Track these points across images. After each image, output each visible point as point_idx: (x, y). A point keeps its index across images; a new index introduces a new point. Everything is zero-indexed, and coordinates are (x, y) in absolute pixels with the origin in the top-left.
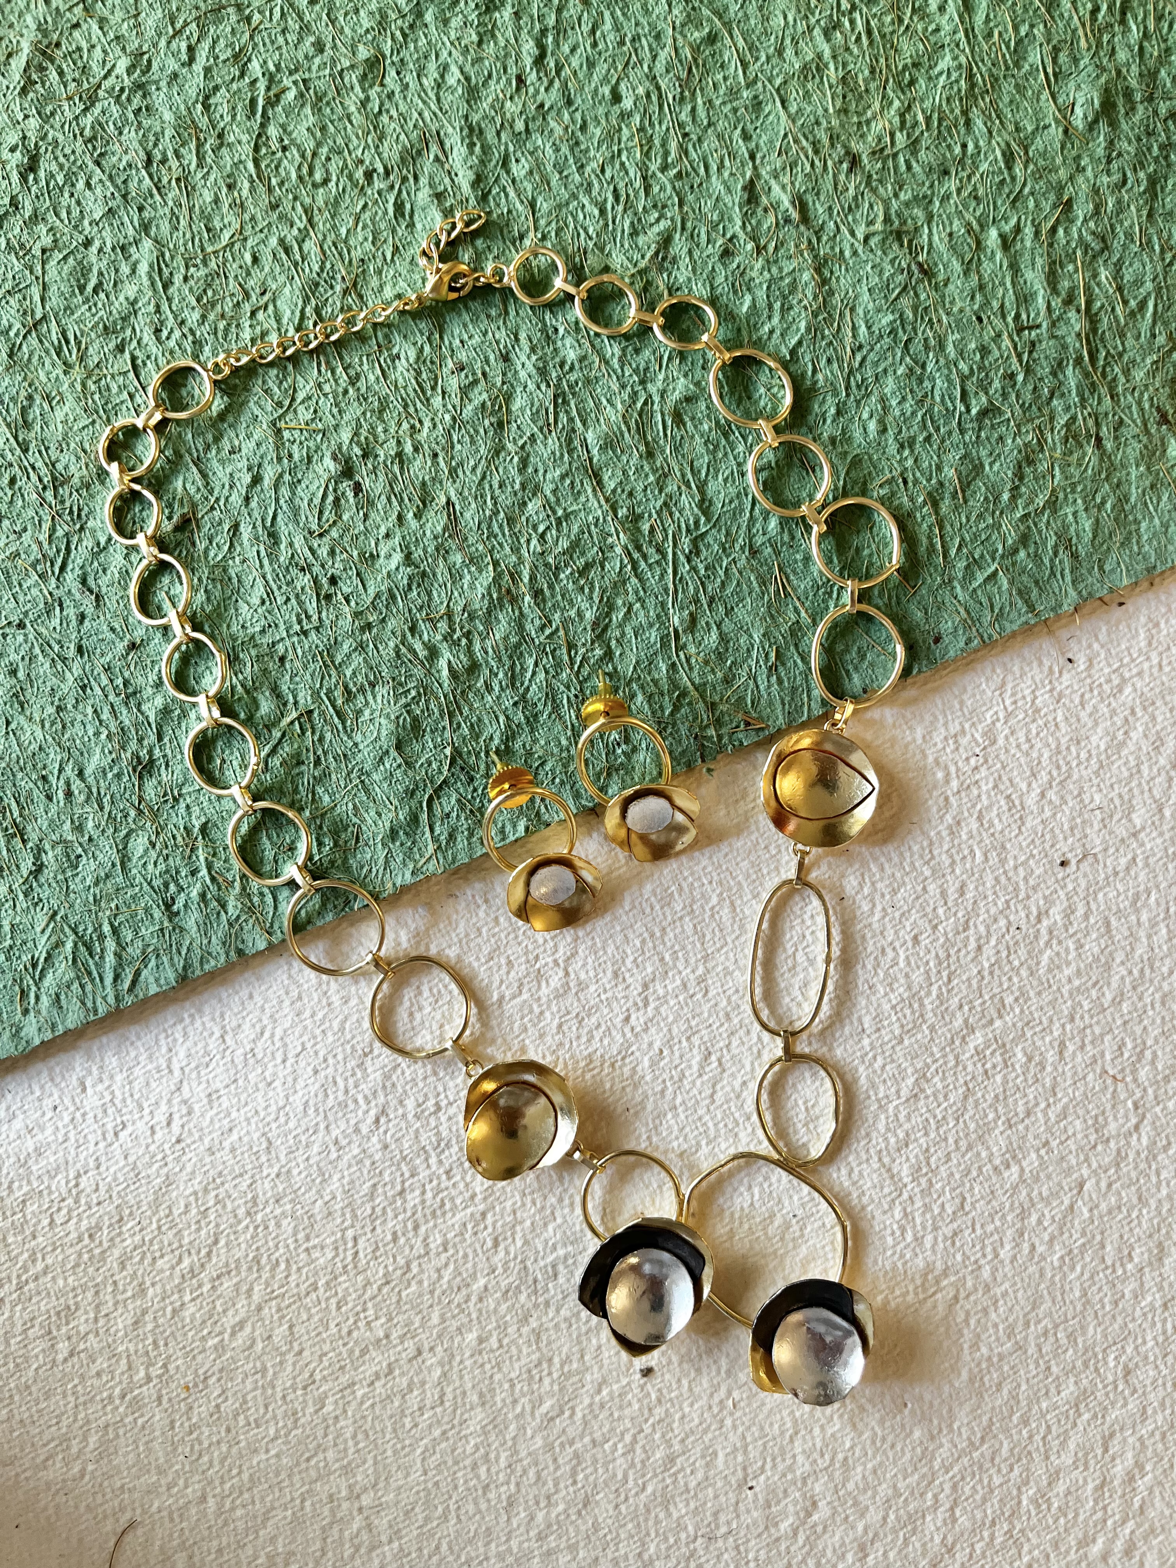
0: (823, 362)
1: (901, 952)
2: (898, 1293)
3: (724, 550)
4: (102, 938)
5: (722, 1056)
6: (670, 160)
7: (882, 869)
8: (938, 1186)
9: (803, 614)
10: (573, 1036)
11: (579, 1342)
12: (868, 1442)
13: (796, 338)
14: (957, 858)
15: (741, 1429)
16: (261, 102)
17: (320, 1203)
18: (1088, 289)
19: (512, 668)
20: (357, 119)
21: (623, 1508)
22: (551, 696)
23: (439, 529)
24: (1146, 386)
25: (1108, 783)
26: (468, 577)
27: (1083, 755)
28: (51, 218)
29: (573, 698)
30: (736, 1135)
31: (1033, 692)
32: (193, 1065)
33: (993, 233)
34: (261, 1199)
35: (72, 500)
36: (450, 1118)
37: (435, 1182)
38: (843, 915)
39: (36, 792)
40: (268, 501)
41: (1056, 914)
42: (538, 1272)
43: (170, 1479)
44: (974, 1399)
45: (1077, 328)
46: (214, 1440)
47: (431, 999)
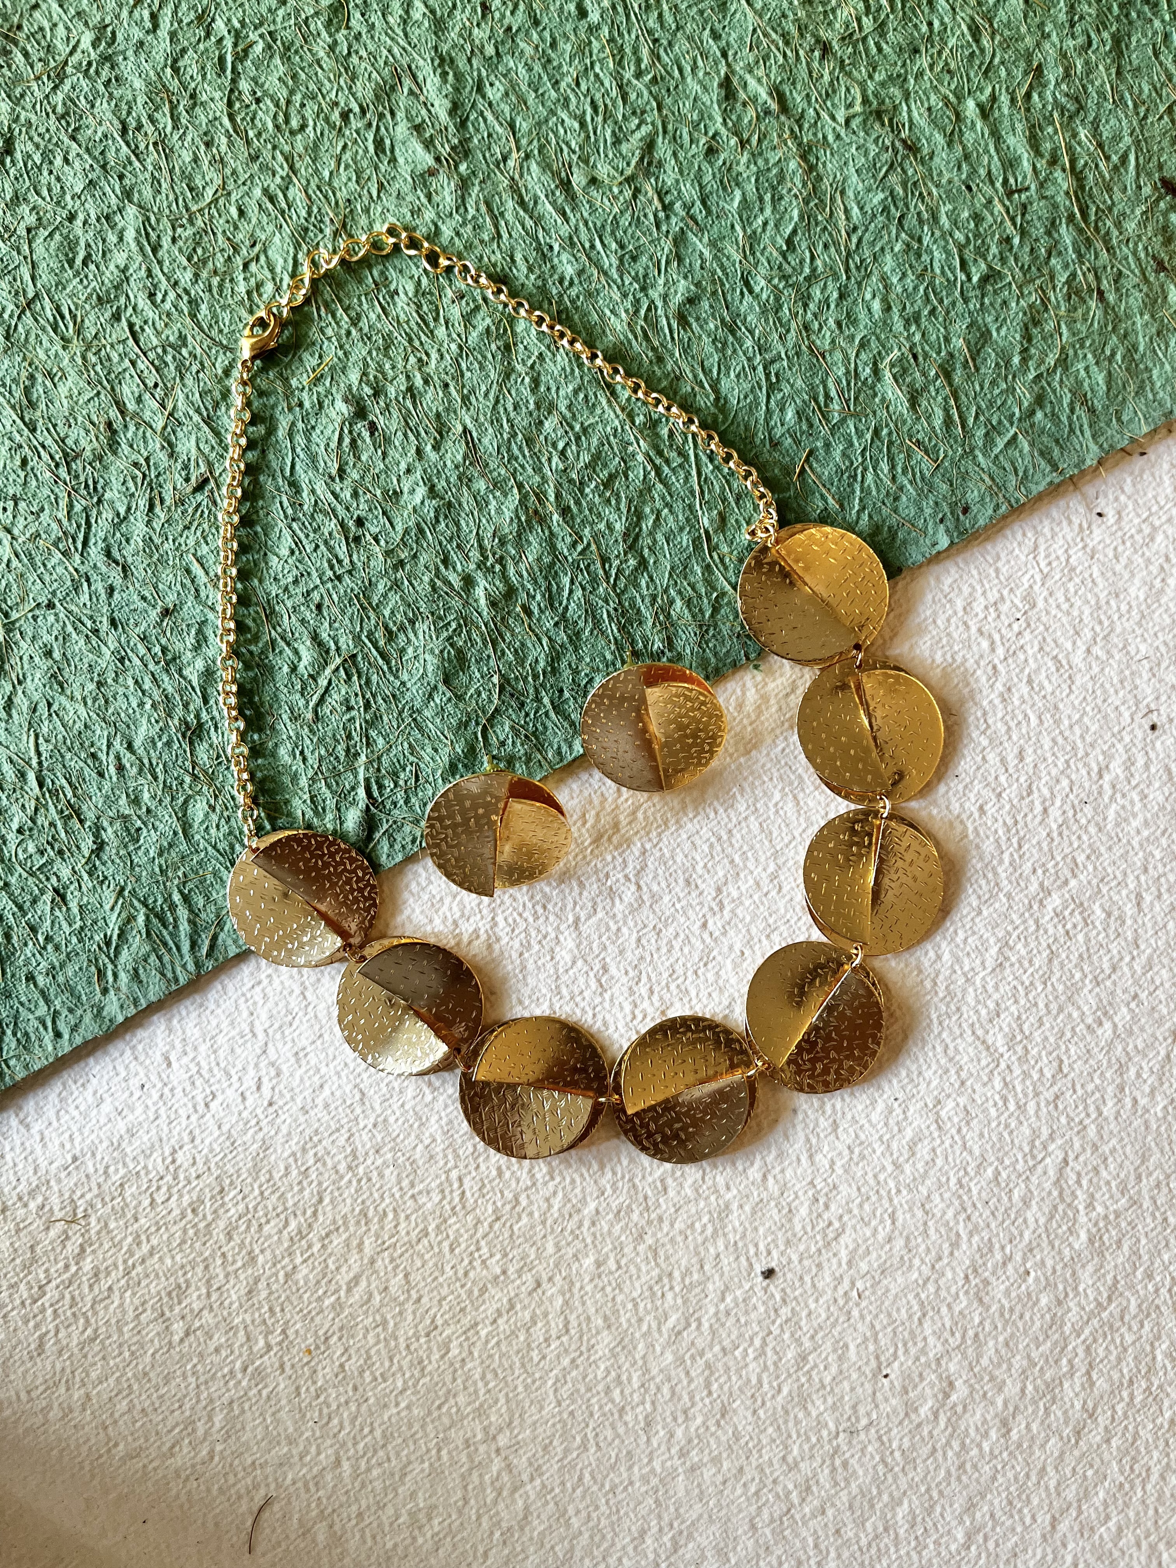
0: (820, 247)
3: (745, 446)
4: (173, 907)
6: (643, 66)
8: (1034, 1052)
9: (830, 500)
10: (653, 949)
12: (997, 1315)
13: (791, 227)
14: (1012, 724)
15: (868, 1318)
16: (229, 59)
17: (420, 1147)
18: (1070, 149)
19: (549, 588)
20: (327, 63)
21: (761, 1412)
22: (591, 612)
23: (459, 458)
24: (1139, 236)
25: (1152, 632)
26: (494, 503)
27: (1124, 608)
28: (33, 197)
29: (612, 612)
31: (1066, 551)
32: (276, 1026)
33: (971, 104)
34: (361, 1152)
35: (86, 473)
39: (87, 770)
40: (284, 451)
41: (1117, 768)
42: (647, 1188)
43: (301, 1448)
44: (1096, 1259)
45: (1065, 187)
46: (342, 1400)
47: (508, 929)
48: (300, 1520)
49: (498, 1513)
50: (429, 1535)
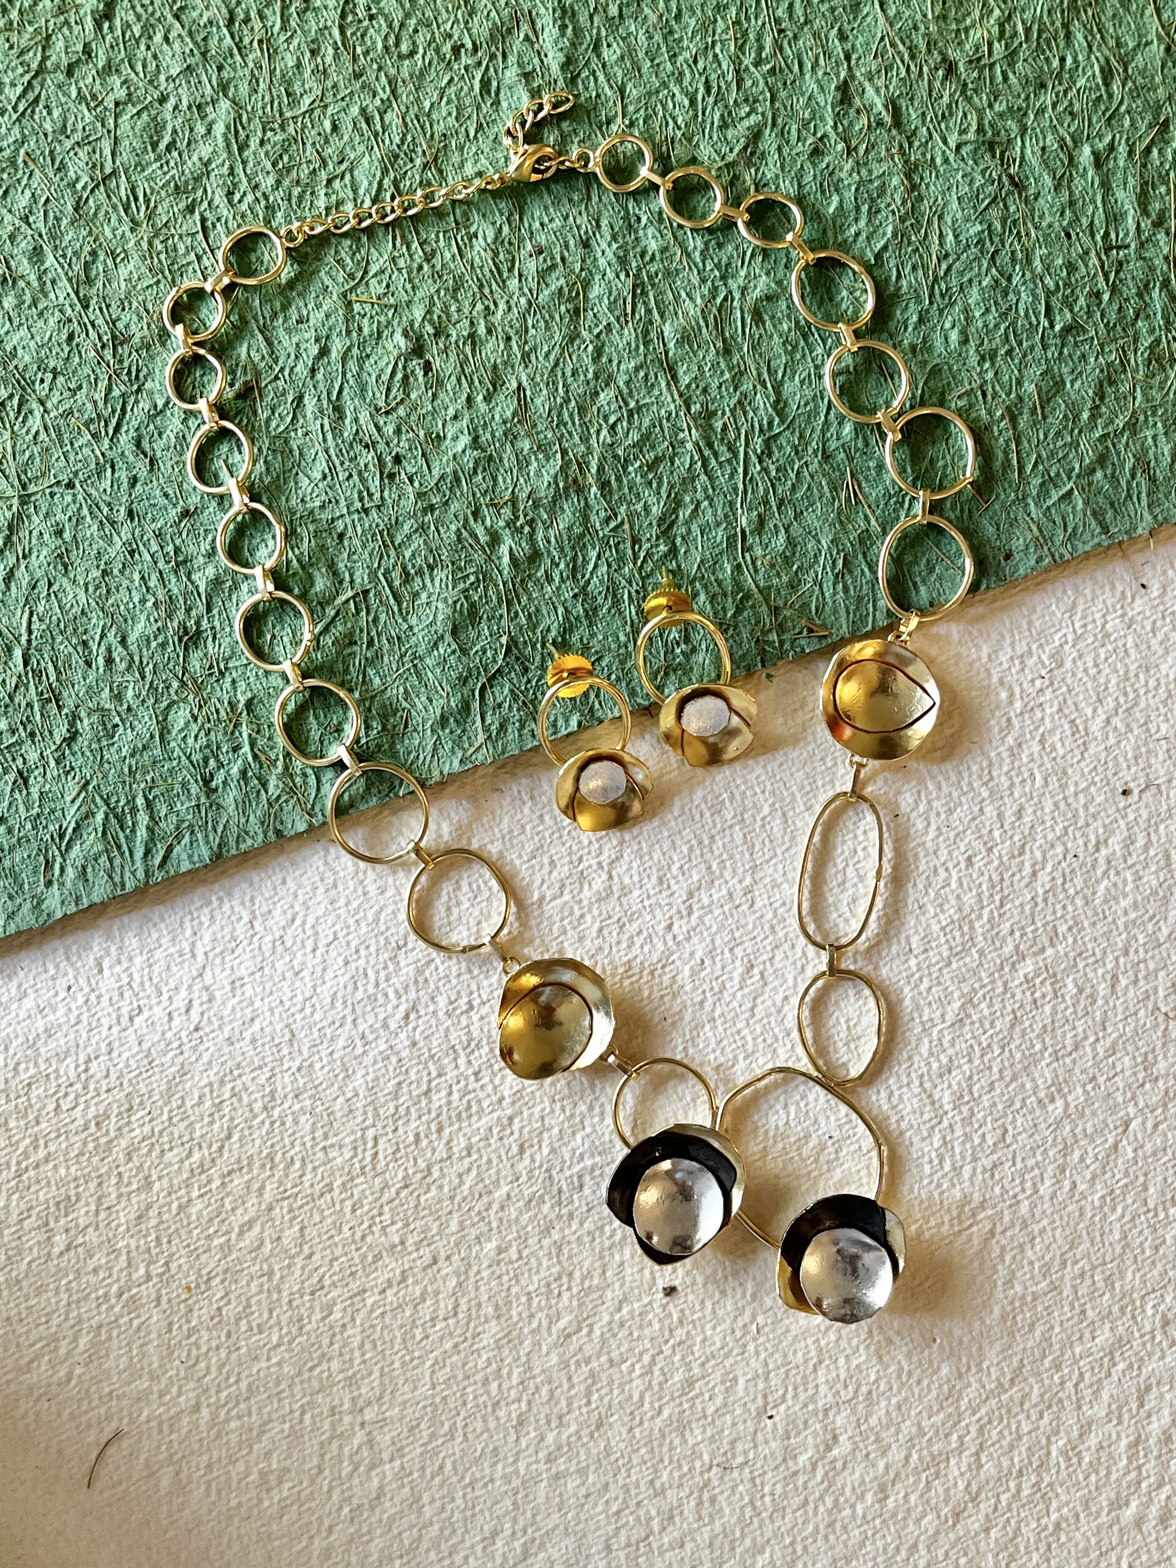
0: (908, 267)
1: (954, 873)
2: (932, 1223)
3: (797, 453)
4: (134, 810)
5: (765, 969)
6: (764, 55)
7: (940, 788)
8: (980, 1116)
9: (873, 522)
10: (614, 941)
11: (601, 1258)
12: (894, 1376)
13: (882, 243)
14: (1017, 781)
15: (763, 1356)
17: (341, 1099)
19: (574, 559)
21: (637, 1431)
22: (612, 590)
23: (509, 414)
26: (535, 464)
27: (1152, 683)
28: (126, 70)
29: (634, 594)
30: (775, 1051)
31: (1104, 616)
32: (218, 950)
33: (1087, 150)
34: (280, 1093)
35: (131, 359)
36: (482, 1018)
37: (463, 1083)
38: (896, 833)
39: (75, 656)
40: (334, 374)
41: (1115, 844)
42: (563, 1182)
43: (163, 1386)
44: (1006, 1338)
45: (1165, 252)
46: (214, 1344)
47: (470, 895)
48: (146, 1460)
49: (350, 1488)
50: (276, 1500)
